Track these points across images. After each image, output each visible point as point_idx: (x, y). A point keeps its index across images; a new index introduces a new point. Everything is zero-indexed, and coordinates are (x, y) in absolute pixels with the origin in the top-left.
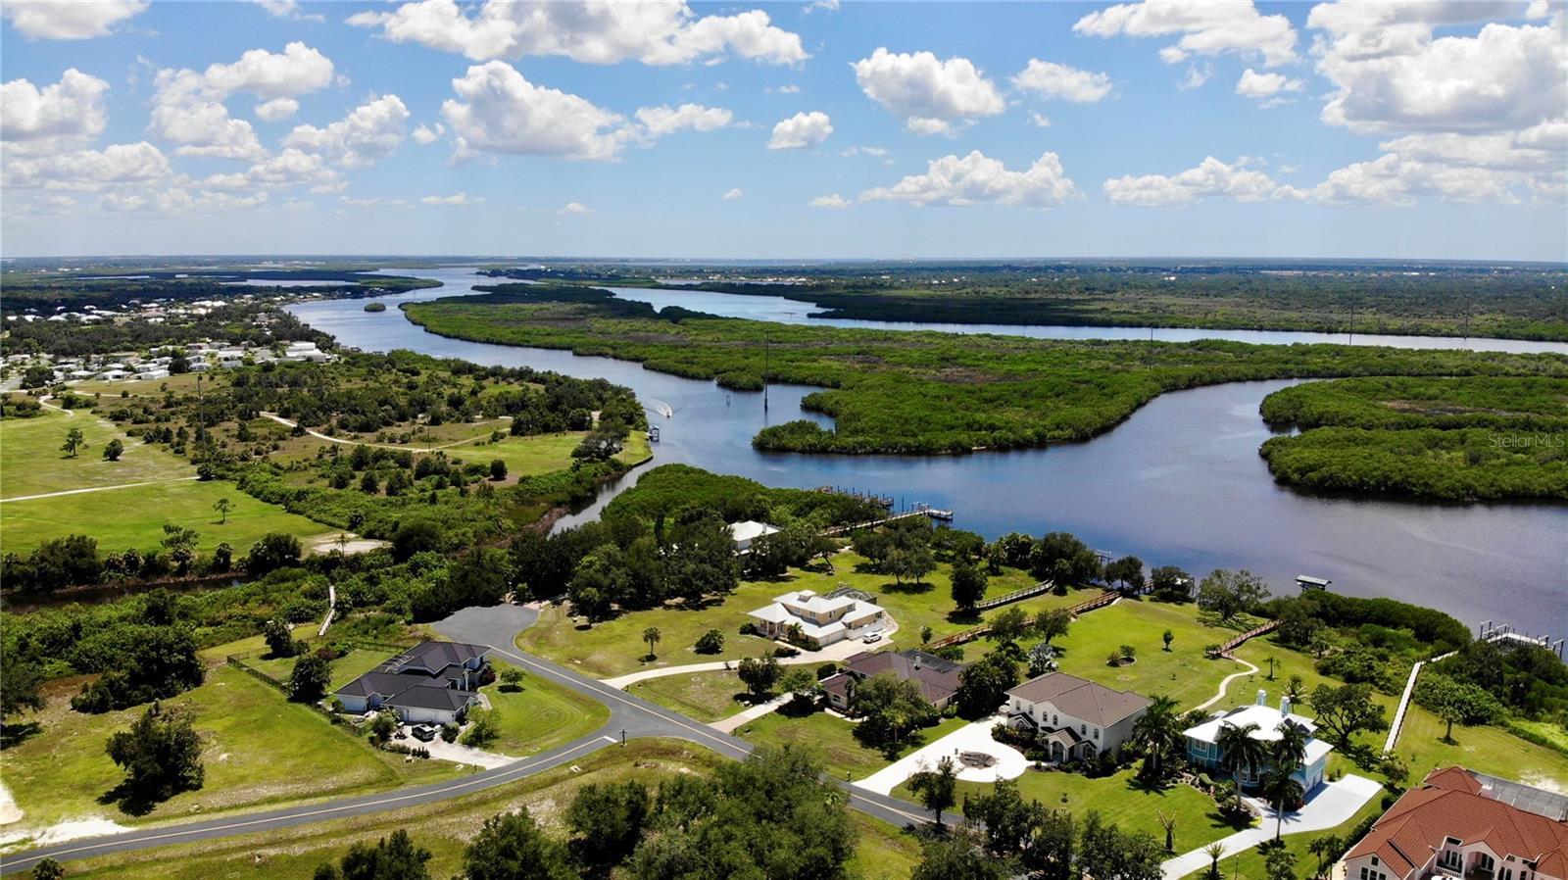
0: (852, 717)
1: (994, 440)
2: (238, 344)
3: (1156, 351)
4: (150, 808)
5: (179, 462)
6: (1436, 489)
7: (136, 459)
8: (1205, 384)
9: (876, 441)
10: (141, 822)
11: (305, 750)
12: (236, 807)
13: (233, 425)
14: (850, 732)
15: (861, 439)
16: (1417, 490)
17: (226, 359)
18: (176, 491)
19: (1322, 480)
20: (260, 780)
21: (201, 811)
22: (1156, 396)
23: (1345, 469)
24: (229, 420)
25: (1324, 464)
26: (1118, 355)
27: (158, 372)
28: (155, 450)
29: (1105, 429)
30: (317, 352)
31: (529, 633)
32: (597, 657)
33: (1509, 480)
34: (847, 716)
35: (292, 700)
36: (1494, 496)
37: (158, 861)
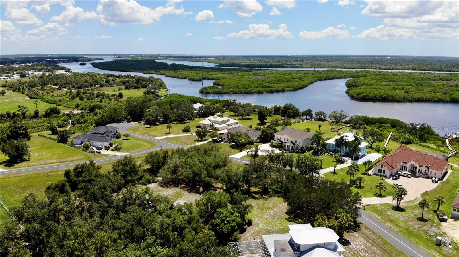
0: (229, 143)
1: (270, 90)
2: (41, 71)
3: (316, 72)
4: (13, 166)
5: (23, 95)
6: (396, 98)
7: (10, 95)
8: (330, 79)
9: (235, 90)
10: (11, 169)
11: (62, 152)
12: (41, 165)
13: (40, 88)
14: (229, 146)
15: (231, 90)
16: (391, 99)
17: (37, 74)
18: (22, 101)
19: (364, 97)
20: (48, 159)
21: (29, 166)
22: (316, 82)
23: (370, 93)
24: (38, 87)
25: (364, 93)
26: (305, 73)
27: (17, 77)
28: (16, 93)
29: (301, 88)
30: (65, 72)
31: (131, 129)
32: (152, 133)
33: (416, 96)
34: (228, 143)
35: (58, 142)
36: (412, 100)
37: (16, 177)
